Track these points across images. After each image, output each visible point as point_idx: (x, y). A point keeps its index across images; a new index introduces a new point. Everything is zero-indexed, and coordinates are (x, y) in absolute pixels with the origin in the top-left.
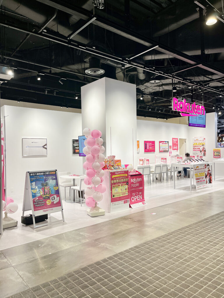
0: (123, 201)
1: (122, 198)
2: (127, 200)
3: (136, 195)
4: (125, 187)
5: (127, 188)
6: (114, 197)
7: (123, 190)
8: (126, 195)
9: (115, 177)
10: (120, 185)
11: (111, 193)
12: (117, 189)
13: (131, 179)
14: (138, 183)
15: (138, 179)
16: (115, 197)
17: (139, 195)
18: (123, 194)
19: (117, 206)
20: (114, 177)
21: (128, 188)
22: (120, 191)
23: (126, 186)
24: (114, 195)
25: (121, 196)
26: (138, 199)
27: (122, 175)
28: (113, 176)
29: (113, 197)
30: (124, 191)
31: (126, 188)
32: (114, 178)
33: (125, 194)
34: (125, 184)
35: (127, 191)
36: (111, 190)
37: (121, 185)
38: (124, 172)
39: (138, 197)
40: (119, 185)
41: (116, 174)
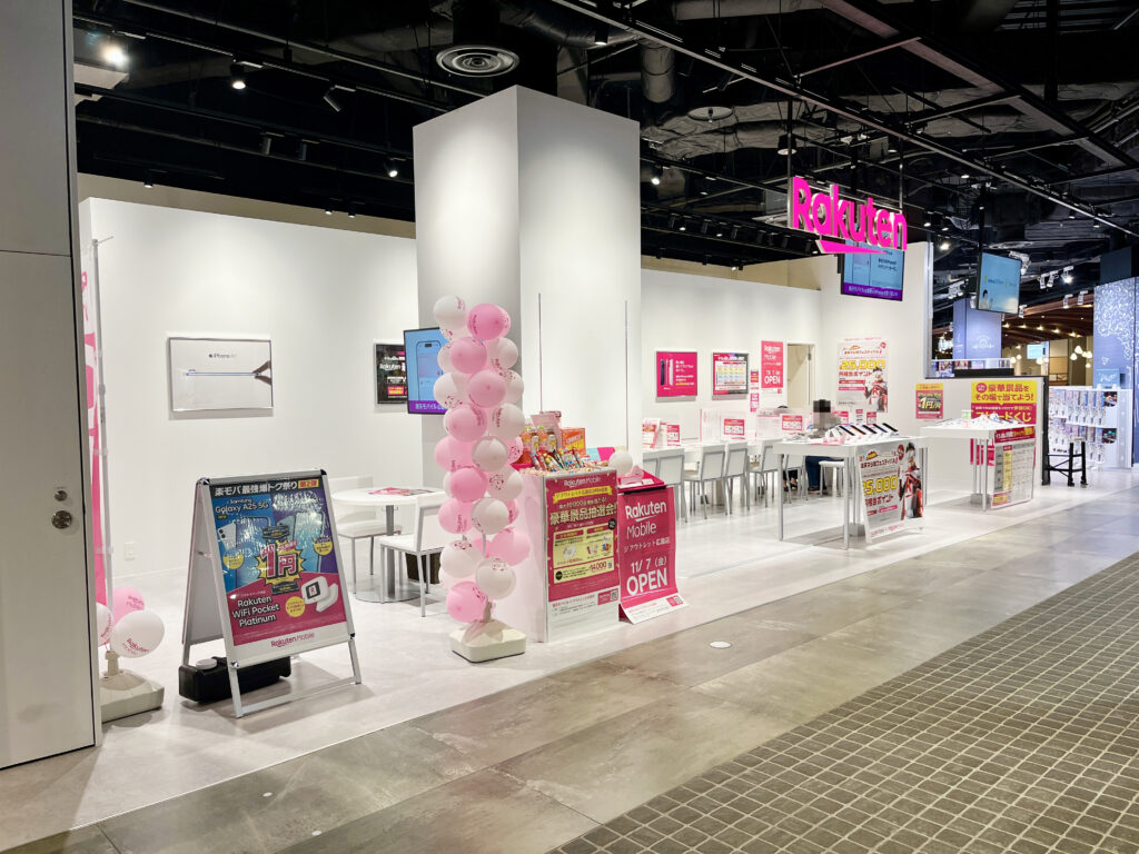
0: (596, 593)
1: (593, 584)
2: (609, 592)
3: (644, 571)
4: (602, 537)
5: (611, 543)
6: (559, 578)
7: (595, 552)
8: (607, 570)
9: (564, 498)
10: (585, 529)
11: (550, 563)
12: (572, 547)
13: (627, 507)
14: (651, 521)
15: (652, 505)
16: (563, 580)
17: (656, 569)
18: (593, 568)
19: (572, 614)
20: (560, 498)
21: (615, 542)
22: (584, 556)
23: (607, 537)
24: (559, 573)
25: (589, 574)
26: (654, 583)
27: (593, 491)
28: (558, 497)
29: (556, 581)
30: (601, 554)
31: (605, 542)
32: (563, 502)
33: (603, 565)
34: (605, 528)
35: (612, 554)
36: (550, 553)
37: (589, 531)
38: (598, 480)
39: (652, 576)
40: (581, 533)
41: (568, 489)
